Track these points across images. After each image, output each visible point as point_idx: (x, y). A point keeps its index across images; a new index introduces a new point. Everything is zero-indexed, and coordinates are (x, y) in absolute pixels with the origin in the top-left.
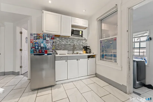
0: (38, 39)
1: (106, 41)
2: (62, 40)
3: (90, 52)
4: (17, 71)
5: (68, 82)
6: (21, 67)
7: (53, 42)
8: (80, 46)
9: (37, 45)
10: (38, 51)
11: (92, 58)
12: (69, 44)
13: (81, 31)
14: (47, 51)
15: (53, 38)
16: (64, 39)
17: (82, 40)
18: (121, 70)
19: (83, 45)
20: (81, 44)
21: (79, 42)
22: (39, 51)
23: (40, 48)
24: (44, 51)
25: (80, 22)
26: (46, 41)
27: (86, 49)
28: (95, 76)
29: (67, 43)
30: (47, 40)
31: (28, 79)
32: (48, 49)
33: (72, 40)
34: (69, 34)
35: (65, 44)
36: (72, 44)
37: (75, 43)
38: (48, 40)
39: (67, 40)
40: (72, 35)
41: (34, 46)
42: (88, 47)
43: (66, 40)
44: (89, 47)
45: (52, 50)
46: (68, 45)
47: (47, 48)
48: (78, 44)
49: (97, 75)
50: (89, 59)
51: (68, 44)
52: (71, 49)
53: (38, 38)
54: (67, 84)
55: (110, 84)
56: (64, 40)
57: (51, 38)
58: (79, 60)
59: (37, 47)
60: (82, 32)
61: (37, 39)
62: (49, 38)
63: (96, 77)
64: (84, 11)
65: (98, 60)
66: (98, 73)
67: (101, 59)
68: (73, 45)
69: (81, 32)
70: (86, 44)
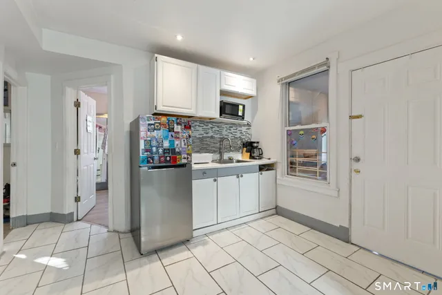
0: (157, 130)
1: (302, 132)
2: (196, 126)
3: (260, 157)
4: (66, 212)
5: (220, 231)
6: (77, 199)
7: (190, 136)
8: (236, 141)
9: (154, 145)
10: (156, 158)
11: (267, 170)
12: (212, 137)
13: (241, 104)
14: (176, 158)
15: (188, 127)
16: (198, 124)
17: (240, 125)
18: (337, 196)
19: (243, 137)
20: (238, 135)
21: (232, 131)
22: (160, 157)
23: (161, 151)
24: (170, 157)
25: (239, 84)
26: (173, 133)
27: (251, 148)
28: (275, 213)
29: (207, 133)
30: (176, 133)
31: (108, 231)
32: (179, 153)
33: (218, 127)
34: (215, 113)
35: (201, 136)
36: (218, 136)
37: (224, 133)
38: (178, 132)
39: (207, 126)
40: (221, 115)
41: (148, 147)
42: (255, 145)
43: (205, 127)
44: (258, 143)
45: (186, 156)
46: (208, 139)
47: (177, 150)
48: (230, 135)
49: (278, 211)
50: (261, 174)
51: (208, 137)
52: (214, 149)
53: (157, 126)
54: (218, 235)
55: (312, 228)
56: (199, 126)
57: (185, 126)
58: (242, 176)
59: (154, 149)
60: (244, 106)
61: (155, 129)
62: (179, 127)
63: (277, 213)
64: (251, 59)
65: (282, 175)
66: (280, 204)
67: (289, 173)
68: (219, 140)
69: (241, 107)
70: (250, 137)
